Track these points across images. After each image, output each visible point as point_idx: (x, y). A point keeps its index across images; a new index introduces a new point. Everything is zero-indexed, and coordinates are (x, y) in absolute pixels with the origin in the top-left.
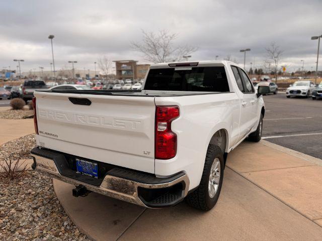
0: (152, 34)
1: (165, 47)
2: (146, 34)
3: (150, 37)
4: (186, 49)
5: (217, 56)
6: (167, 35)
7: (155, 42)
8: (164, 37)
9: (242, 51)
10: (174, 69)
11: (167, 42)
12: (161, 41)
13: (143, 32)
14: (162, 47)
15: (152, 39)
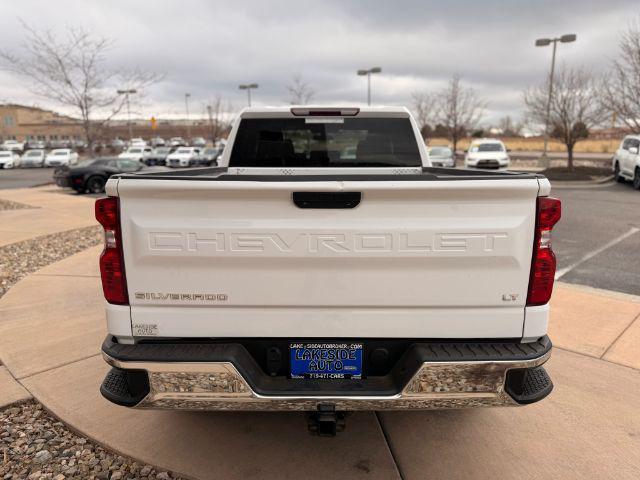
0: (48, 32)
1: (87, 66)
2: (34, 32)
3: (45, 40)
4: (138, 75)
5: (187, 95)
6: (88, 39)
7: (61, 54)
8: (81, 44)
9: (243, 87)
10: (304, 120)
11: (91, 55)
12: (76, 53)
13: (25, 25)
14: (77, 65)
15: (51, 45)
